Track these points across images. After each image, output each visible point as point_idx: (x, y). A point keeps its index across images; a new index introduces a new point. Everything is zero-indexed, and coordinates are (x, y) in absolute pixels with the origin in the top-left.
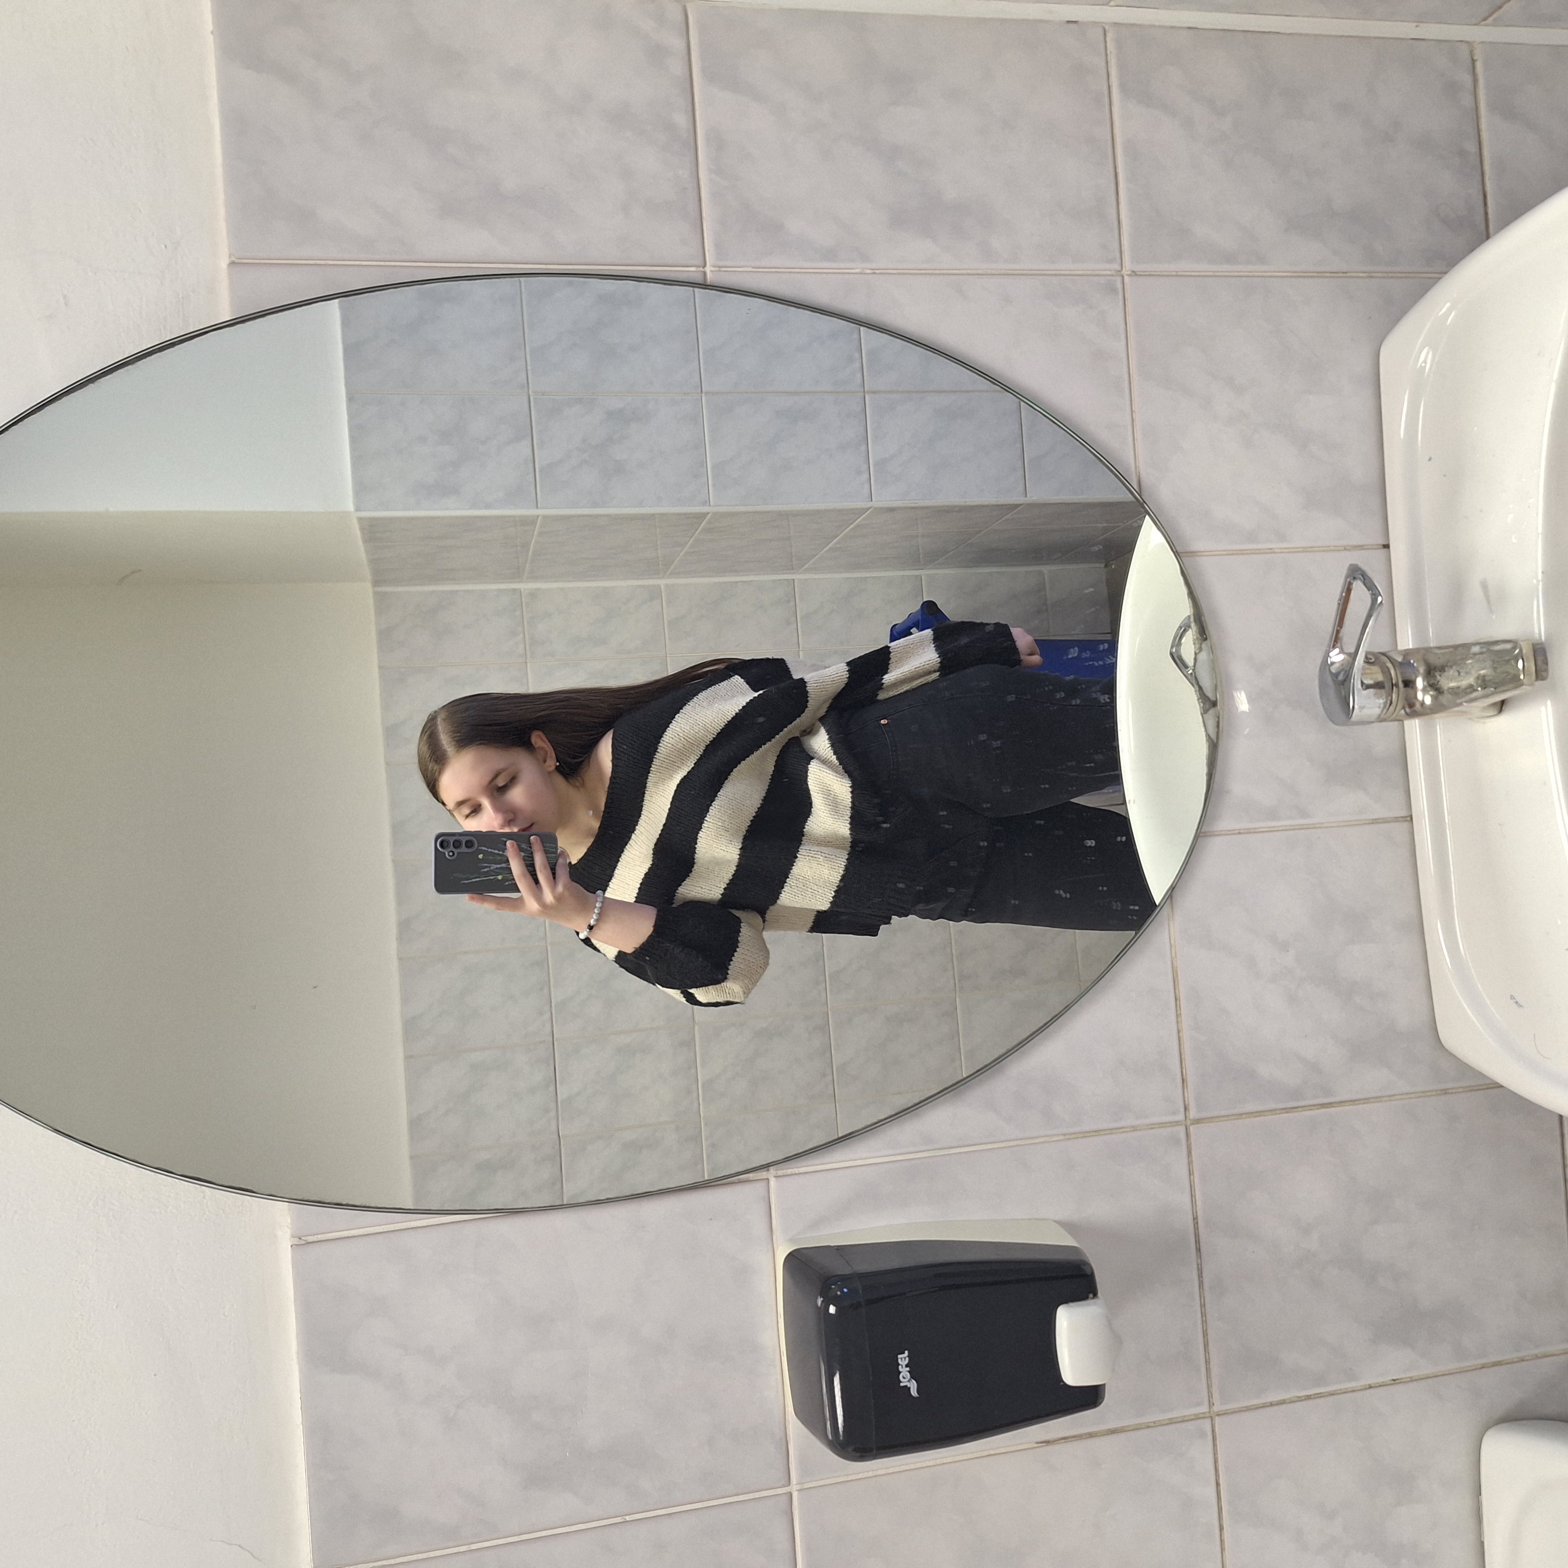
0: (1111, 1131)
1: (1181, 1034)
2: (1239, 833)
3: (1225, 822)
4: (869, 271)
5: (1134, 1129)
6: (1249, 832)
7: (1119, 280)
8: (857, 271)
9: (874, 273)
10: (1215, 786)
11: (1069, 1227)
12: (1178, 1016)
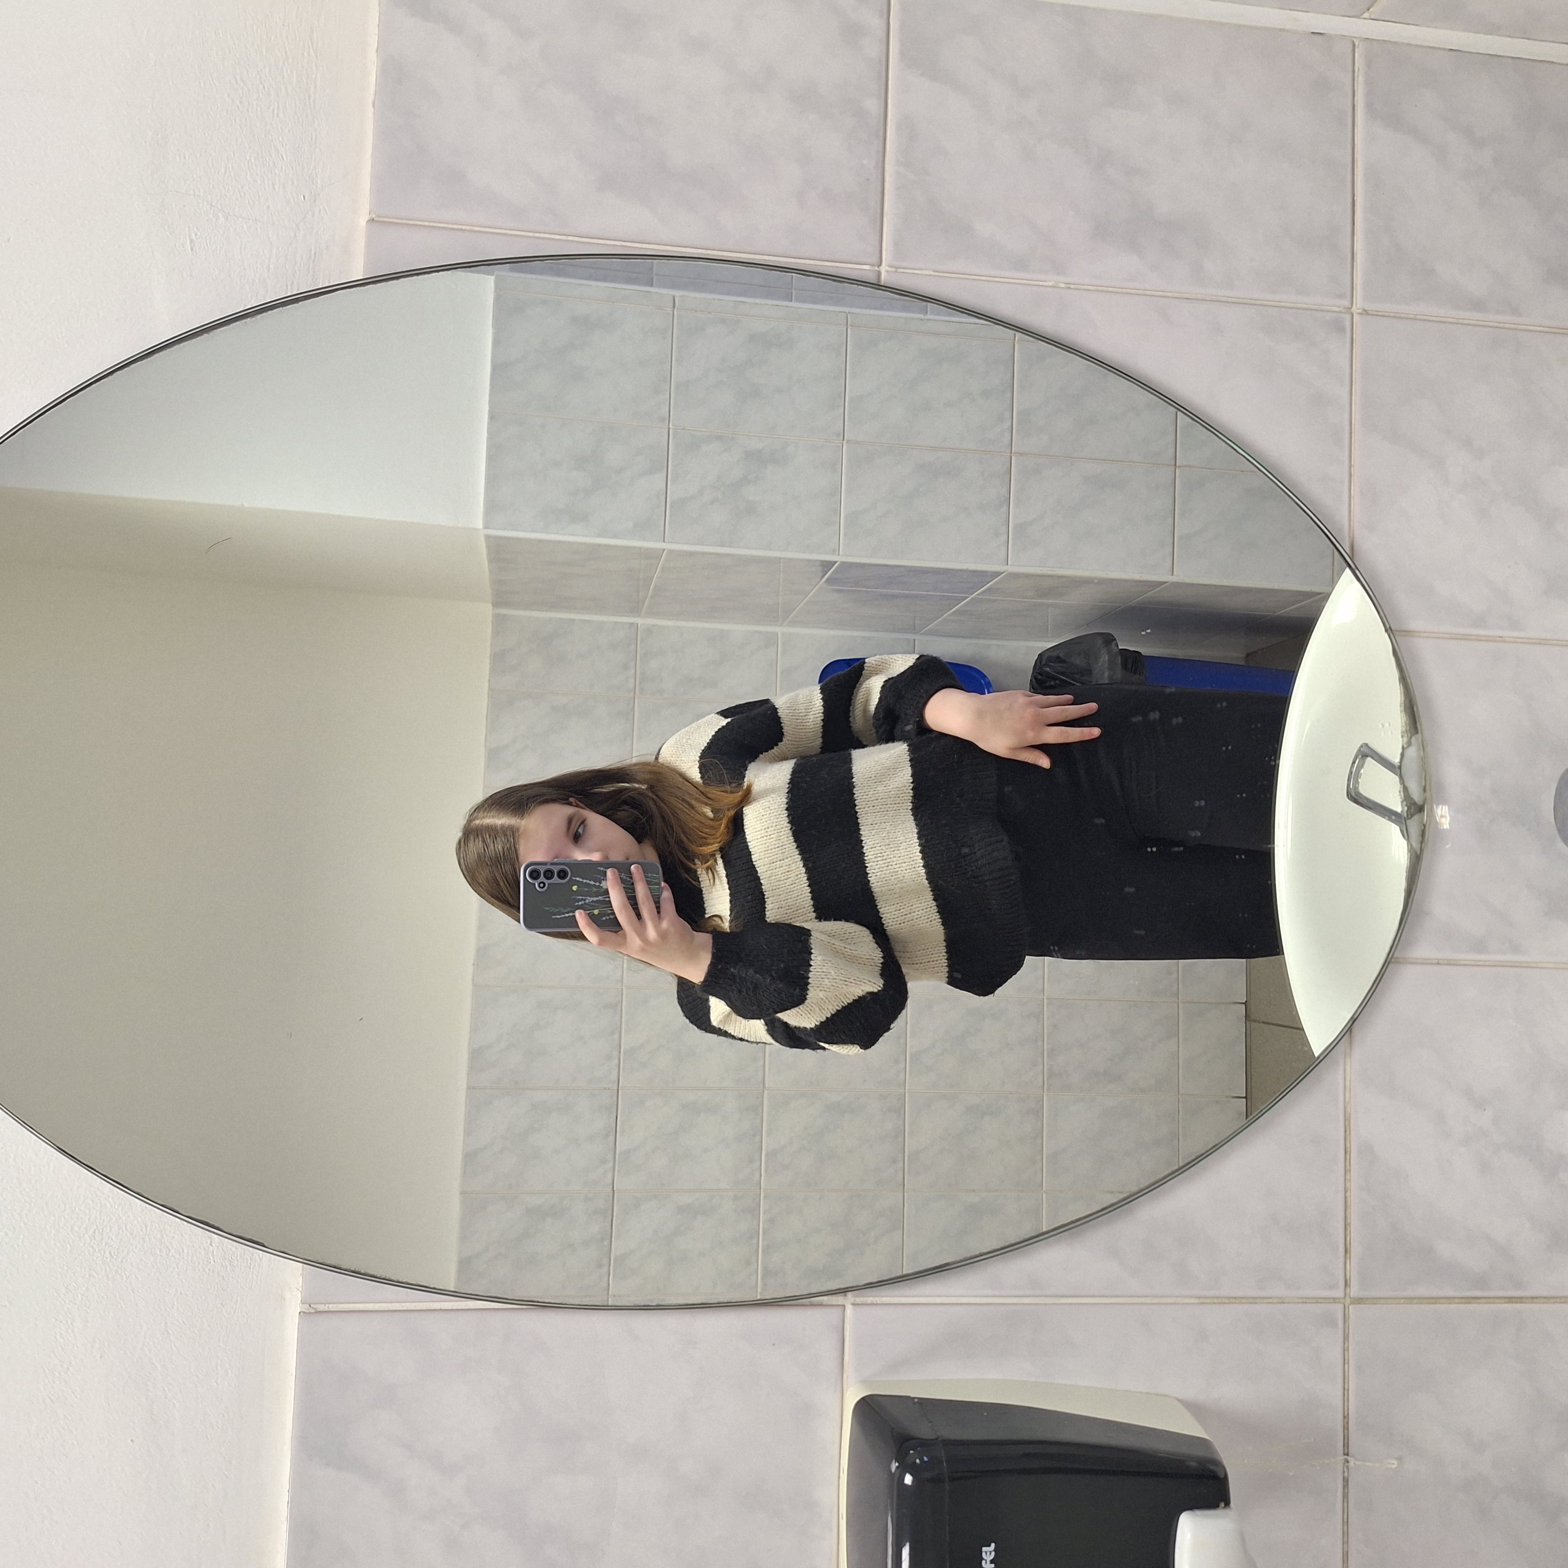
0: (1254, 1300)
1: (1348, 1194)
2: (1438, 964)
3: (1422, 949)
4: (1063, 285)
5: (1282, 1301)
6: (1450, 963)
7: (1348, 317)
8: (1050, 284)
9: (1069, 288)
10: (1414, 907)
11: (1195, 1409)
12: (1347, 1171)
